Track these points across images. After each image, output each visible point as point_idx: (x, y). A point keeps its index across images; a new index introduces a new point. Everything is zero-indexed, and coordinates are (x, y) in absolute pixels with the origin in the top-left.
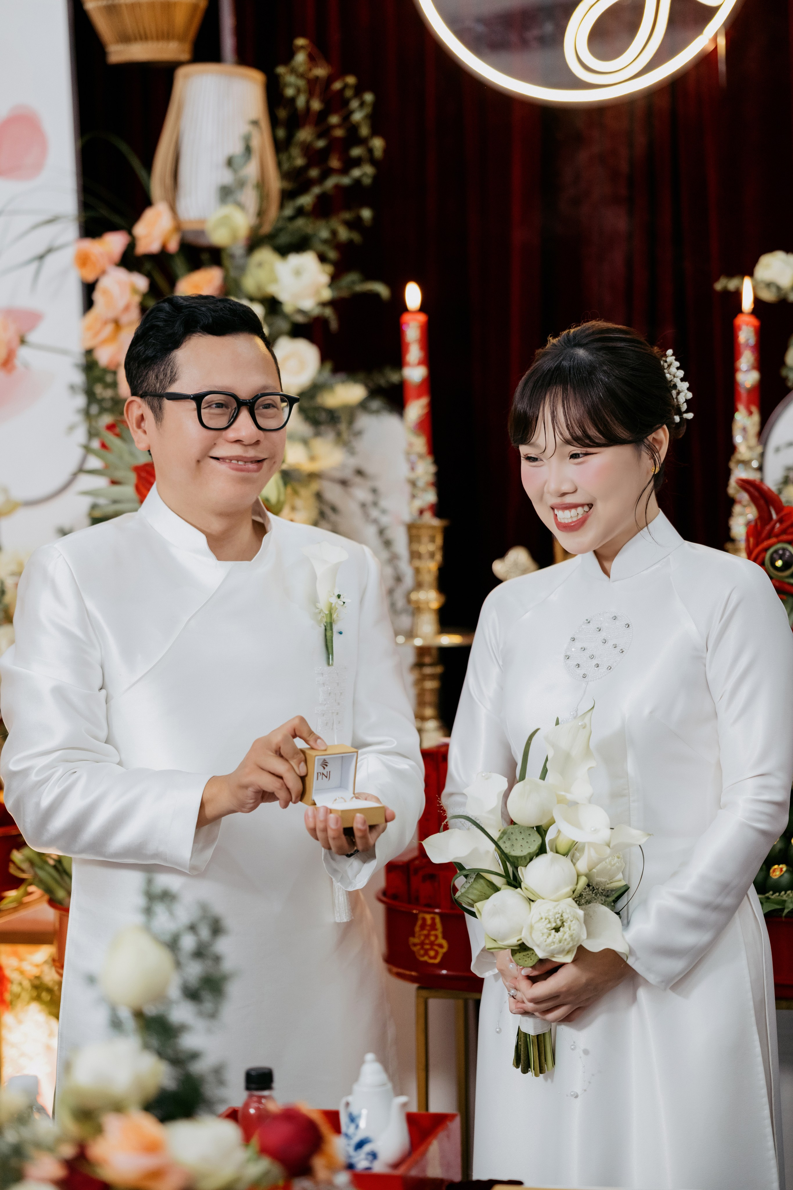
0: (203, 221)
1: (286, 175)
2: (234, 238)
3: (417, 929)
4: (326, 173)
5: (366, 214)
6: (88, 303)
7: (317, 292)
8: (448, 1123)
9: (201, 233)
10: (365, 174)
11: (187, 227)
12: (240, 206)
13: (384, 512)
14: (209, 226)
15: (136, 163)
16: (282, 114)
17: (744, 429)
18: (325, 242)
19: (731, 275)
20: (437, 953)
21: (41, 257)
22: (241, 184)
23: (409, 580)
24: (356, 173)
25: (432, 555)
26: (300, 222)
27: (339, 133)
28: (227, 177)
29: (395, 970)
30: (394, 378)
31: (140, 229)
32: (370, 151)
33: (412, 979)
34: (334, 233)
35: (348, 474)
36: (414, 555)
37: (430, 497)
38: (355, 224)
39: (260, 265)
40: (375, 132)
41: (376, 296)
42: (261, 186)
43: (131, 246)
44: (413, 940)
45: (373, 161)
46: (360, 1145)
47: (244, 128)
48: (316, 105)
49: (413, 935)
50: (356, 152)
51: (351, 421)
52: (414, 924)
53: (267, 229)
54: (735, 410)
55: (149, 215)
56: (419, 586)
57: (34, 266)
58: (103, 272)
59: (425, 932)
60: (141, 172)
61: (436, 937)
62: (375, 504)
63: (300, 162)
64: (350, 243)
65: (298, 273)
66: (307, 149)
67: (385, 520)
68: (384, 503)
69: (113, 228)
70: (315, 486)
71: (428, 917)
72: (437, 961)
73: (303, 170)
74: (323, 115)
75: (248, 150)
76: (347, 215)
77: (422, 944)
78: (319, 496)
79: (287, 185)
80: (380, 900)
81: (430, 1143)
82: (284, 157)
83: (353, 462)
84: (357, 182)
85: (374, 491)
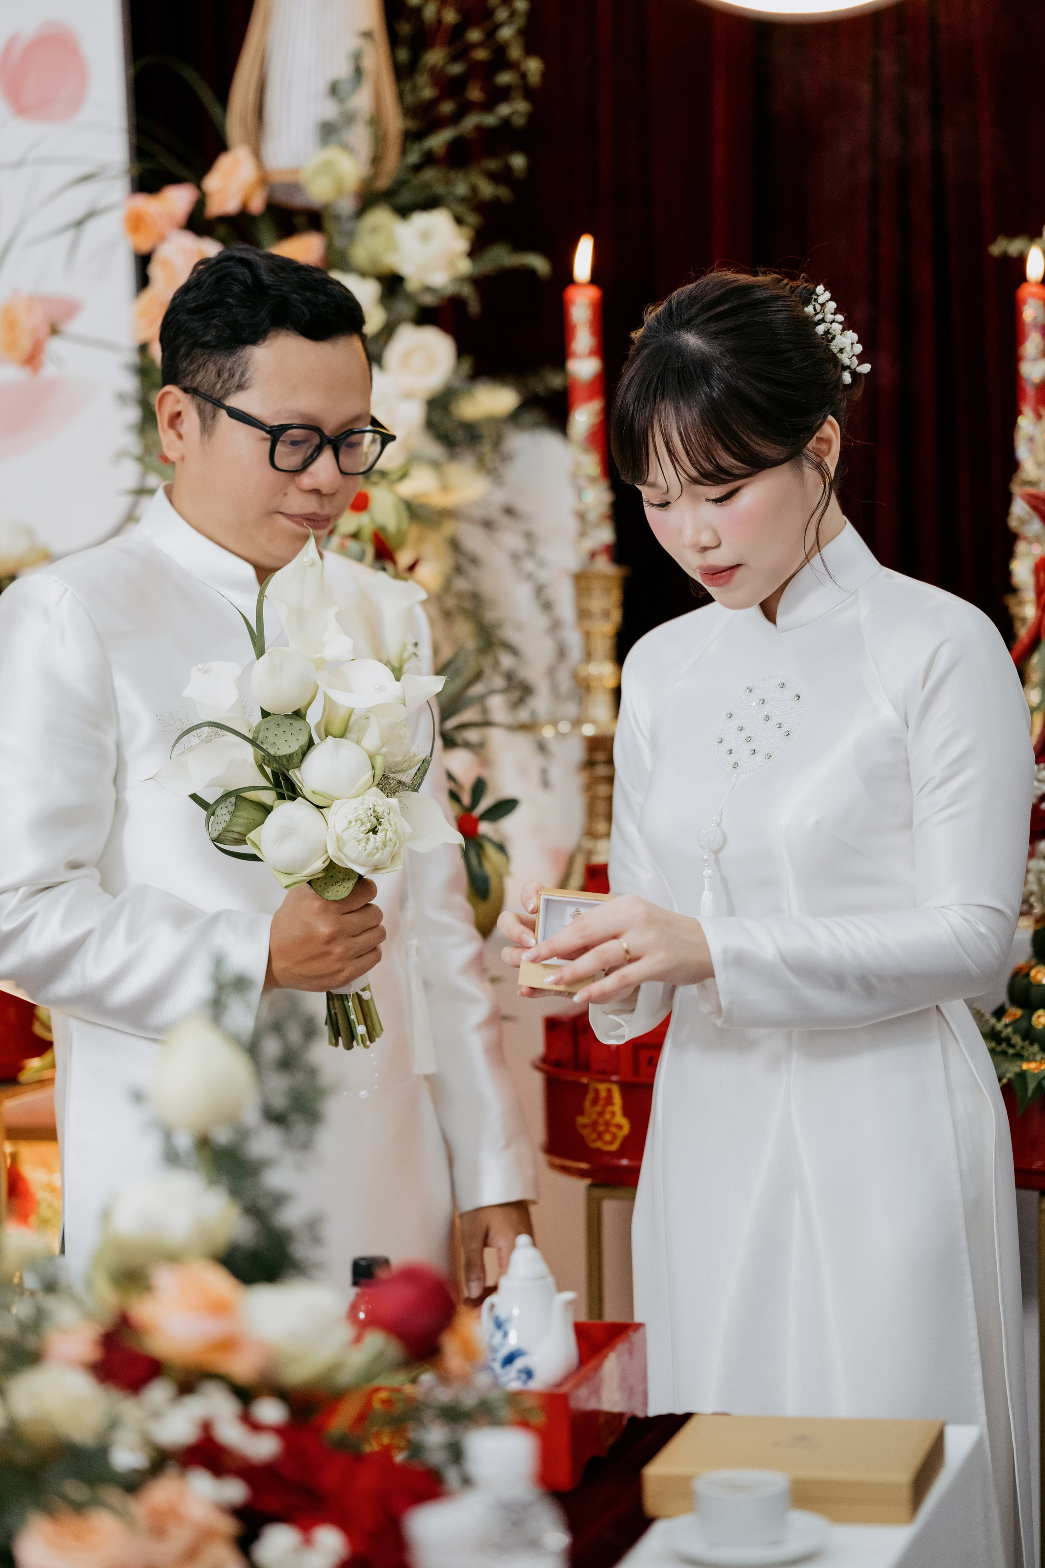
0: (296, 171)
1: (409, 111)
2: (340, 191)
3: (587, 1104)
4: (464, 109)
5: (518, 161)
6: (143, 281)
7: (451, 264)
8: (630, 1333)
9: (295, 187)
10: (516, 112)
11: (277, 179)
12: (347, 148)
13: (542, 564)
14: (304, 177)
15: (207, 96)
16: (405, 29)
17: (1031, 440)
18: (463, 200)
19: (1012, 235)
20: (615, 1137)
21: (79, 224)
22: (349, 119)
23: (576, 653)
24: (504, 110)
25: (606, 614)
26: (429, 174)
27: (481, 54)
28: (329, 110)
29: (558, 1161)
30: (556, 381)
31: (213, 182)
32: (524, 76)
33: (582, 1174)
34: (474, 190)
35: (494, 513)
36: (583, 614)
37: (605, 535)
38: (502, 176)
39: (374, 230)
40: (530, 51)
41: (530, 273)
42: (376, 122)
43: (200, 204)
44: (581, 1120)
45: (529, 93)
46: (510, 1359)
47: (352, 43)
48: (450, 16)
49: (581, 1112)
50: (505, 78)
51: (497, 442)
52: (583, 1098)
53: (384, 183)
54: (1017, 412)
55: (224, 163)
56: (588, 656)
57: (69, 236)
58: (162, 238)
59: (598, 1108)
60: (214, 108)
61: (613, 1114)
62: (530, 553)
63: (428, 93)
64: (496, 202)
65: (425, 236)
66: (438, 77)
67: (544, 575)
68: (544, 552)
69: (176, 180)
70: (449, 528)
71: (602, 1088)
72: (614, 1147)
73: (432, 104)
74: (459, 30)
75: (358, 72)
76: (492, 164)
77: (595, 1125)
78: (454, 545)
79: (412, 125)
80: (537, 1068)
81: (605, 1357)
82: (408, 87)
83: (500, 497)
84: (506, 122)
85: (529, 536)
